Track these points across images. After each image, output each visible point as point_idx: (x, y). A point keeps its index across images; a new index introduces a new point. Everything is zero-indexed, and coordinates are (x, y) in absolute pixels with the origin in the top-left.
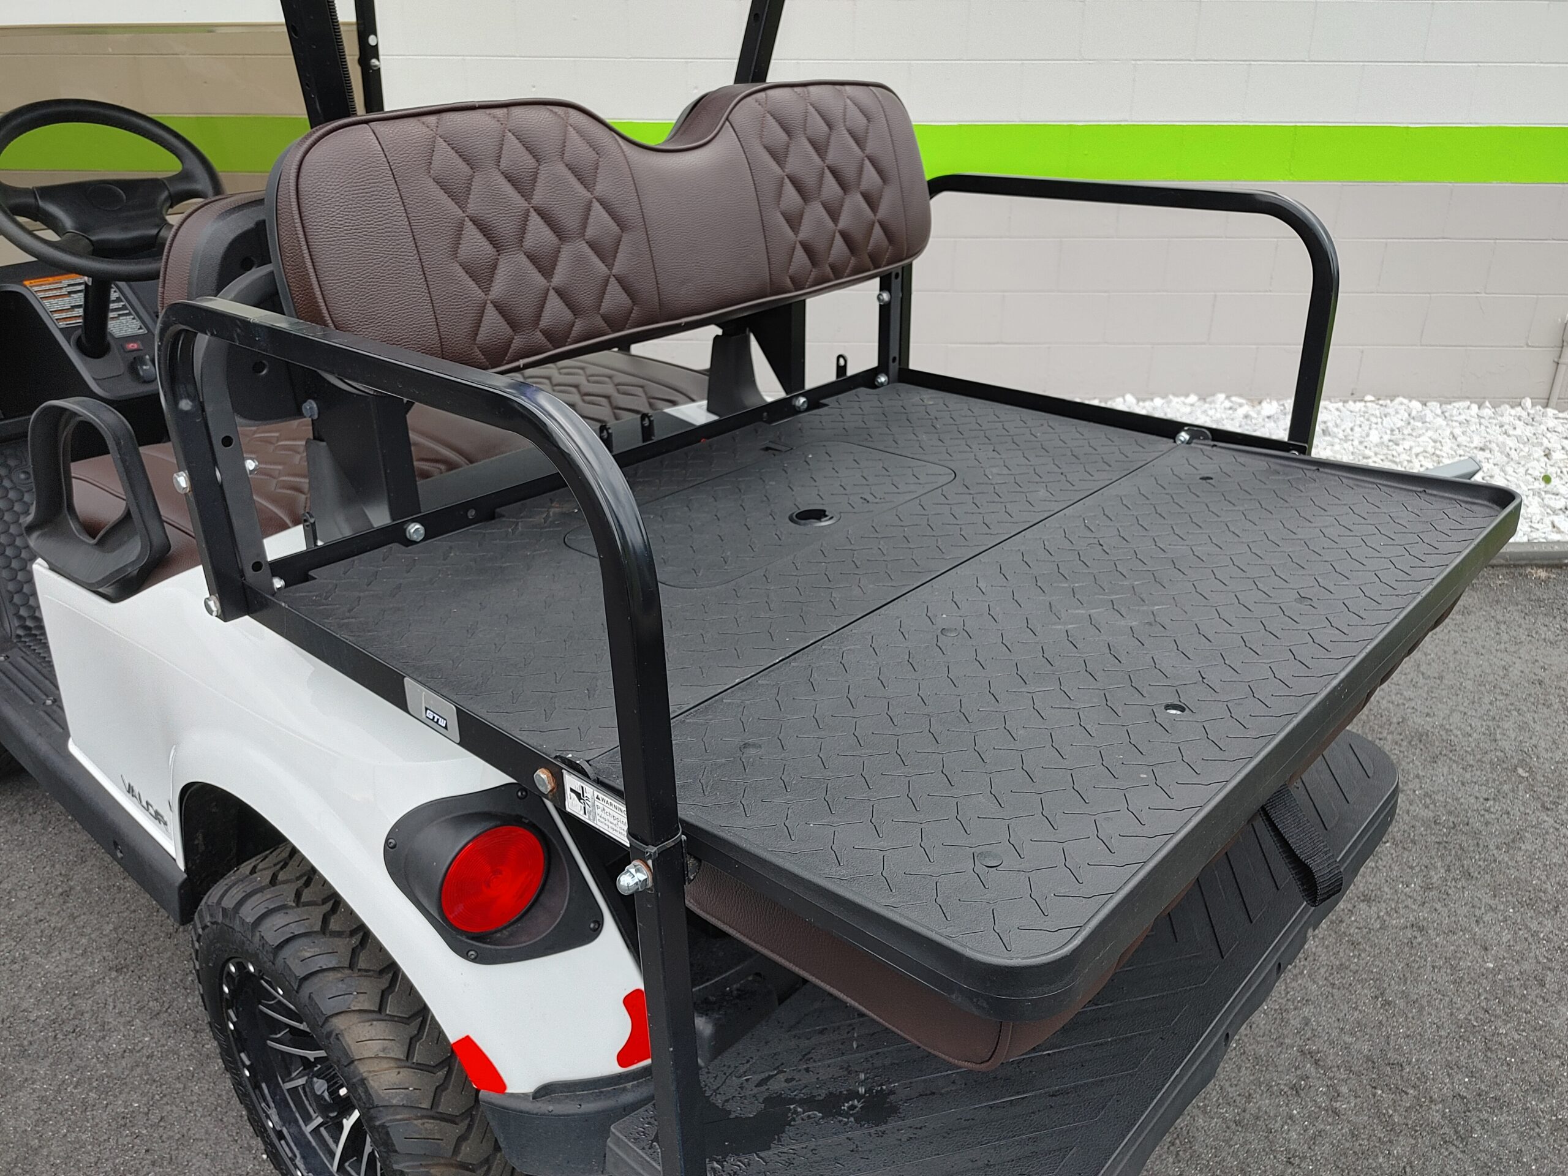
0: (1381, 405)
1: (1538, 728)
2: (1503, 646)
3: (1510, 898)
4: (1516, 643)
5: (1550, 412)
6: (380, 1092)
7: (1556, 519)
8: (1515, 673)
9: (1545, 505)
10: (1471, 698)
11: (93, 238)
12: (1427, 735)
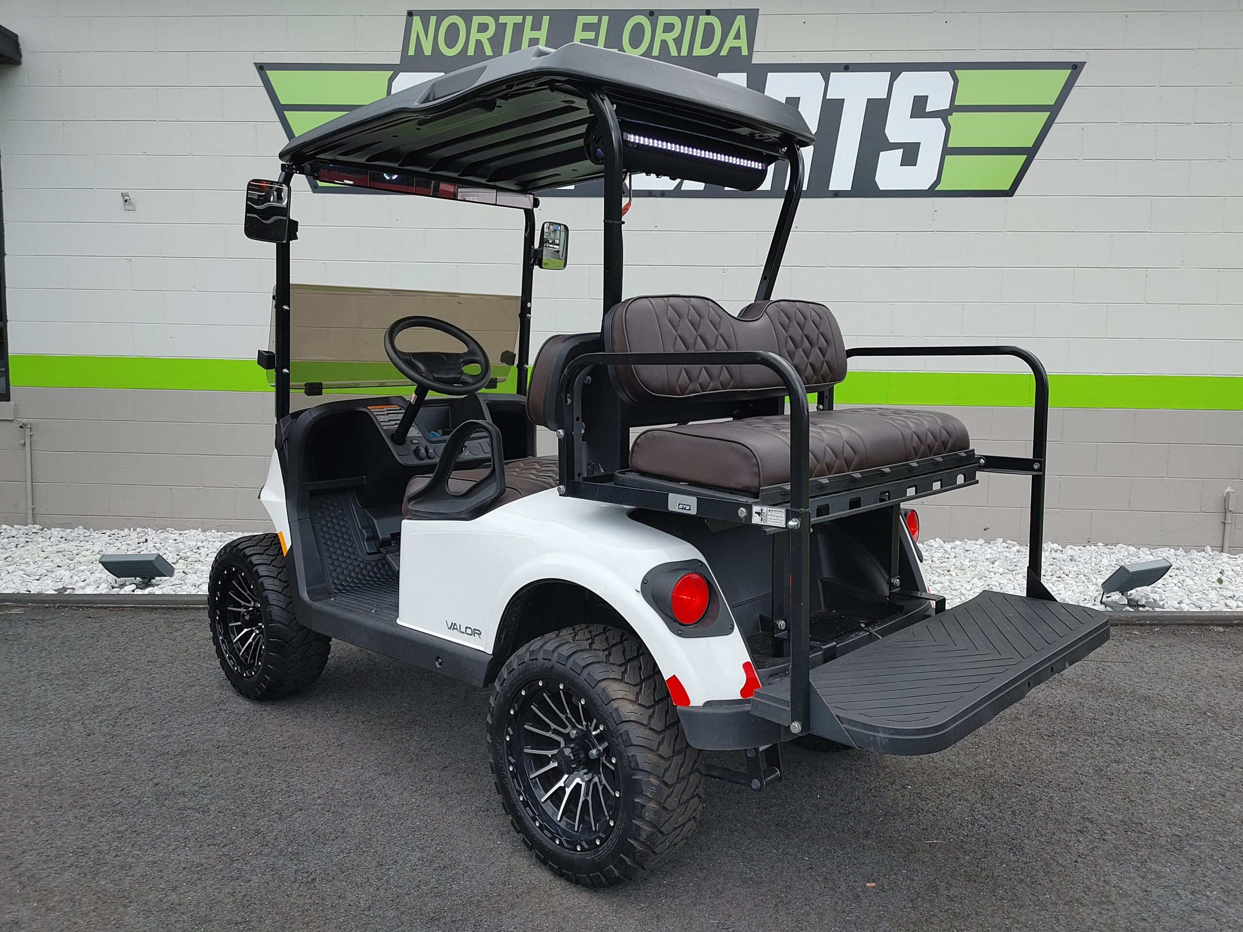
0: (1109, 548)
1: (1219, 696)
2: (1196, 661)
3: (1203, 763)
4: (1204, 660)
5: (1225, 555)
6: (625, 714)
7: (1227, 601)
8: (1204, 673)
9: (1220, 595)
10: (1177, 682)
11: (435, 376)
12: (1149, 698)
